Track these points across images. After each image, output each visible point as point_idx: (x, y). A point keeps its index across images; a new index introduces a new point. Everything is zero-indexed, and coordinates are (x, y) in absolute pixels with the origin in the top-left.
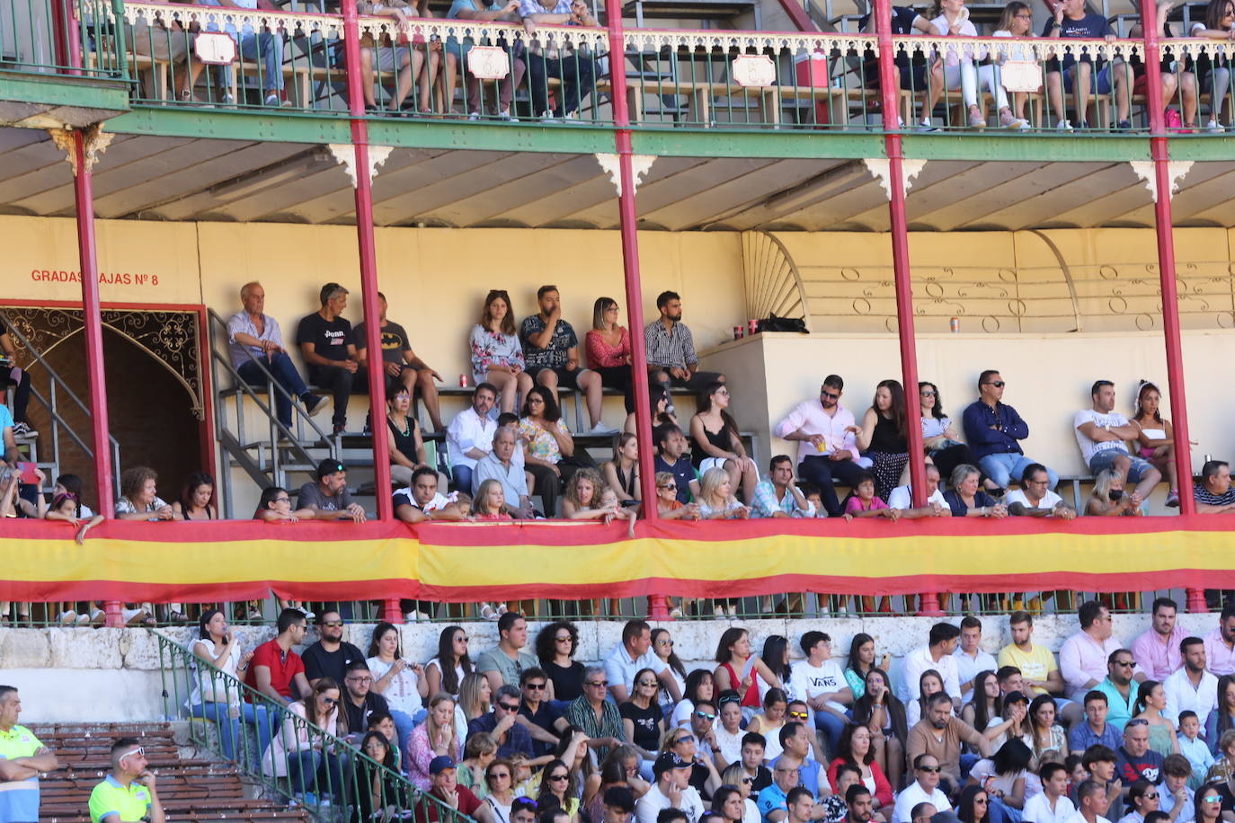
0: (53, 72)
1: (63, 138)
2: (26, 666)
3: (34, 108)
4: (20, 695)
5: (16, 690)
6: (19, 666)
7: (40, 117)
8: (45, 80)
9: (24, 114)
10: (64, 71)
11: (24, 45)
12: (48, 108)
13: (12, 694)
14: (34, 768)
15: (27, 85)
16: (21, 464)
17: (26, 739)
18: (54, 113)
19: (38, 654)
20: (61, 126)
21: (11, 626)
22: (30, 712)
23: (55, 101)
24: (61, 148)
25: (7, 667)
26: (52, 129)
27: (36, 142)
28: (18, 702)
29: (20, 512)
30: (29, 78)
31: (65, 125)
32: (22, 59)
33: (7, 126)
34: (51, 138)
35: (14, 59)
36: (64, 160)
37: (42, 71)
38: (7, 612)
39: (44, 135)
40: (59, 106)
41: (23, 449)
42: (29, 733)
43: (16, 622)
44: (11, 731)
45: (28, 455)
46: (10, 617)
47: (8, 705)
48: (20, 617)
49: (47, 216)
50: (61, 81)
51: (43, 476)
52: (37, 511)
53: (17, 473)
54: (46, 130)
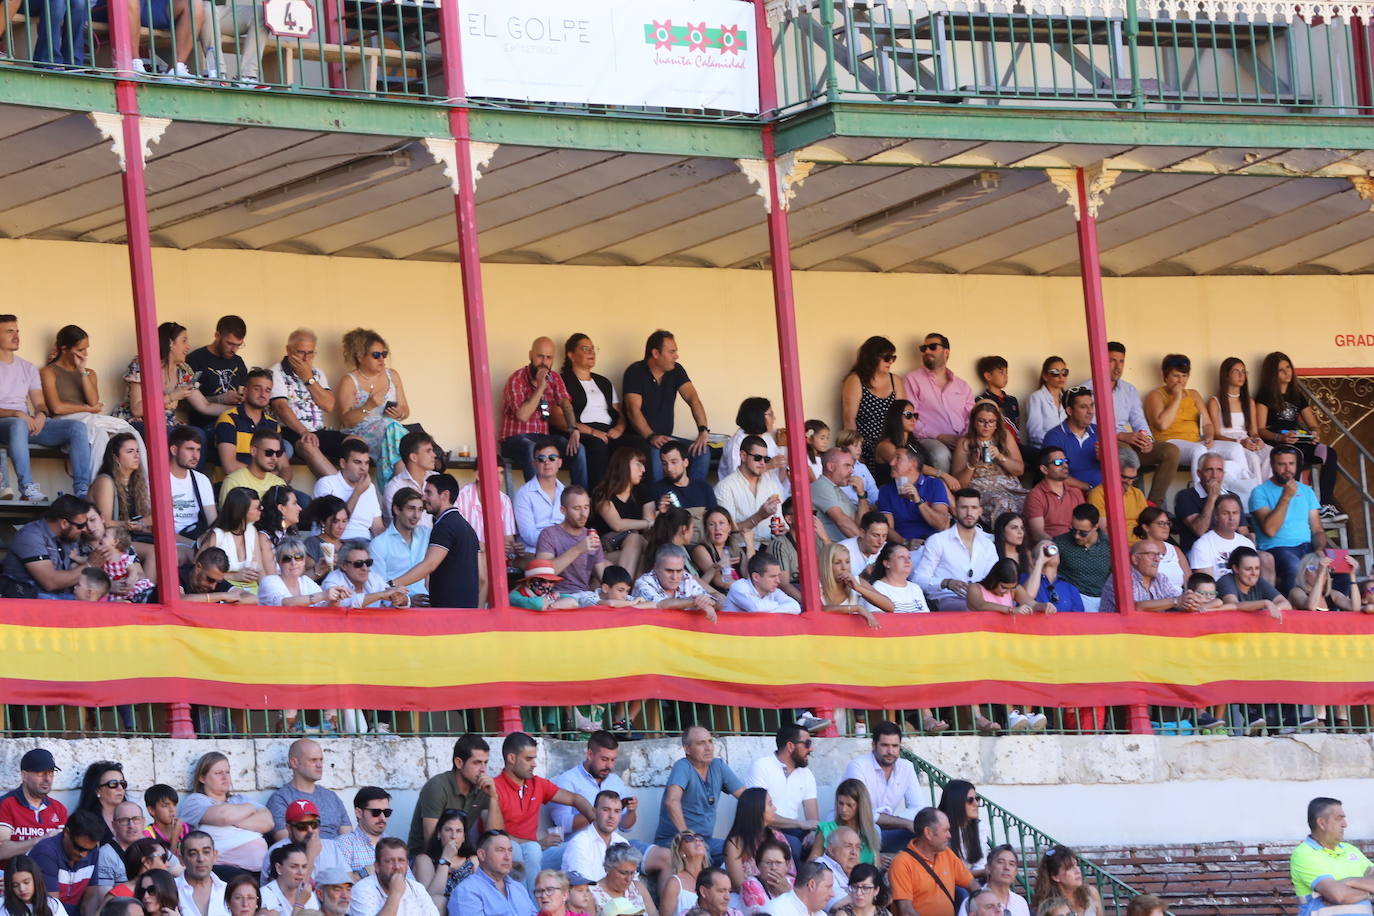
0: (1355, 113)
1: (1367, 186)
2: (1348, 776)
3: (1334, 154)
4: (1345, 808)
5: (1339, 803)
6: (1340, 777)
7: (1341, 165)
8: (1345, 123)
9: (1322, 162)
10: (1367, 112)
11: (1323, 86)
12: (1349, 154)
13: (1335, 807)
14: (1365, 890)
15: (1324, 130)
16: (1329, 551)
17: (1354, 858)
18: (1356, 158)
19: (1360, 762)
20: (1364, 173)
21: (1329, 731)
22: (1356, 828)
23: (1358, 145)
24: (1365, 197)
25: (1328, 779)
26: (1354, 176)
27: (1338, 192)
28: (1343, 816)
29: (1332, 605)
30: (1329, 122)
31: (1368, 172)
32: (1320, 101)
33: (1304, 177)
34: (1353, 187)
35: (1311, 102)
36: (1368, 211)
37: (1342, 112)
38: (1323, 716)
39: (1346, 184)
40: (1362, 151)
41: (1331, 534)
42: (1356, 851)
43: (1334, 727)
44: (1338, 850)
45: (1337, 541)
46: (1327, 722)
47: (1332, 819)
48: (1338, 722)
49: (1350, 274)
50: (1364, 123)
51: (1355, 564)
52: (1351, 603)
53: (1326, 561)
54: (1348, 178)
